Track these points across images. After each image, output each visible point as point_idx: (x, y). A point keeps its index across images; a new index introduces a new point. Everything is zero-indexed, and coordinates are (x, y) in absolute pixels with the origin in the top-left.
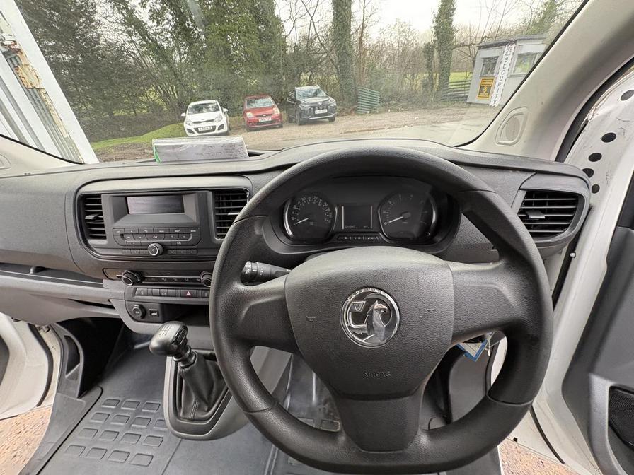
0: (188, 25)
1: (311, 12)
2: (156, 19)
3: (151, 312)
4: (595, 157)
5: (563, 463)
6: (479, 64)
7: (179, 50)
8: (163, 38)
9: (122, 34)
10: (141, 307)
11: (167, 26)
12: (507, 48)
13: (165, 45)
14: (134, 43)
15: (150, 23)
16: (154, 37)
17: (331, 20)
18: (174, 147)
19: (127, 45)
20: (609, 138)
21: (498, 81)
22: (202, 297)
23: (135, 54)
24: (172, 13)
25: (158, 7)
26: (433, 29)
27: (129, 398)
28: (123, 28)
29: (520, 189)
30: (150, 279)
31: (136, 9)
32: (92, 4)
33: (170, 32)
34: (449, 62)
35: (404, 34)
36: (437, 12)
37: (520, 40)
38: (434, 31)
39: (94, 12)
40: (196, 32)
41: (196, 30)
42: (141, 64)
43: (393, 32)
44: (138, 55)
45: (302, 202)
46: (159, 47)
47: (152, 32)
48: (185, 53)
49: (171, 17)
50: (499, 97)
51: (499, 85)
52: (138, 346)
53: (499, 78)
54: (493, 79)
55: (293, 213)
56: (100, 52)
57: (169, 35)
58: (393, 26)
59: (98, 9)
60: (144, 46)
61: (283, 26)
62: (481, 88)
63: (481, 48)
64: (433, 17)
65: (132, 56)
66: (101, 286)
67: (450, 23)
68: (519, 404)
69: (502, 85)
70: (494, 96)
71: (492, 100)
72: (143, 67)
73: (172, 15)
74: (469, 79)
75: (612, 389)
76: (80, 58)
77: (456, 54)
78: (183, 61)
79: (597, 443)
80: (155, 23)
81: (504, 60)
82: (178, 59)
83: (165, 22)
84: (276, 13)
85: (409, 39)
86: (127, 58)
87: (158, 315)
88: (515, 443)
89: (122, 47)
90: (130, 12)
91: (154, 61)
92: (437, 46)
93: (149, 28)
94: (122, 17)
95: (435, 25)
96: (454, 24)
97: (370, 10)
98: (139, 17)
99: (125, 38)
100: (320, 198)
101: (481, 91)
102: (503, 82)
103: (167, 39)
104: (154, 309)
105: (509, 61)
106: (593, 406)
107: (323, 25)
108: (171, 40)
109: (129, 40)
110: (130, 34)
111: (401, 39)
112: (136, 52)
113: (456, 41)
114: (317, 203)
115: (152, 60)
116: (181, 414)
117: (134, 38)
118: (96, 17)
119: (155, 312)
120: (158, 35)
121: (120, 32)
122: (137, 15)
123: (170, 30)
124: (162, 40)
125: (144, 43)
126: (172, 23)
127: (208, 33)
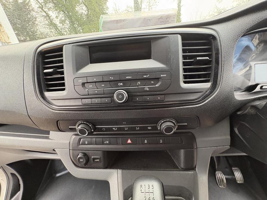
2: (62, 23)
3: (94, 159)
8: (64, 30)
10: (85, 155)
11: (66, 26)
15: (59, 25)
19: (49, 33)
22: (142, 144)
24: (69, 21)
25: (63, 19)
28: (48, 26)
30: (100, 130)
31: (54, 19)
32: (35, 17)
39: (36, 20)
47: (60, 28)
49: (68, 23)
52: (58, 175)
56: (37, 36)
59: (37, 19)
66: (47, 138)
76: (28, 38)
80: (62, 25)
83: (66, 25)
87: (100, 161)
89: (47, 34)
90: (51, 21)
94: (47, 22)
98: (55, 22)
99: (48, 30)
103: (66, 31)
104: (97, 156)
108: (68, 31)
109: (50, 31)
110: (50, 29)
117: (52, 31)
118: (36, 23)
119: (97, 159)
120: (62, 30)
121: (46, 28)
122: (54, 21)
123: (67, 28)
124: (64, 31)
125: (56, 32)
126: (69, 25)
127: (83, 29)
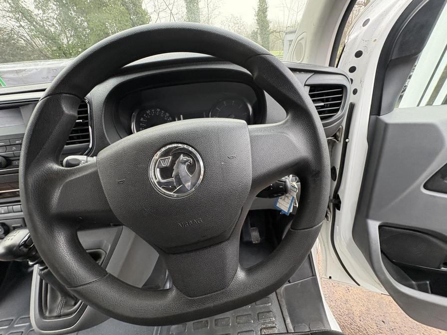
0: (72, 14)
1: (170, 7)
2: (41, 8)
4: (352, 69)
5: (359, 285)
6: (286, 44)
7: (66, 34)
9: (10, 20)
11: (52, 15)
13: (53, 30)
14: (23, 27)
15: (36, 12)
16: (41, 23)
17: (185, 13)
18: (17, 72)
19: (17, 29)
20: (359, 54)
23: (25, 37)
24: (55, 3)
26: (255, 21)
27: (21, 315)
28: (11, 15)
29: (305, 85)
33: (56, 19)
34: (269, 43)
35: (238, 25)
36: (257, 10)
38: (257, 22)
40: (79, 20)
41: (79, 18)
42: (32, 46)
43: (230, 24)
44: (28, 38)
45: (147, 114)
46: (47, 31)
47: (39, 19)
48: (71, 36)
49: (55, 7)
55: (141, 124)
57: (55, 21)
58: (229, 20)
60: (33, 30)
61: (150, 17)
63: (287, 33)
64: (254, 13)
65: (22, 39)
67: (266, 17)
68: (311, 227)
72: (34, 47)
73: (56, 5)
74: (281, 54)
75: (380, 227)
77: (272, 37)
78: (70, 42)
79: (376, 265)
80: (41, 11)
82: (65, 41)
83: (50, 11)
84: (144, 7)
85: (242, 29)
86: (18, 40)
88: (330, 280)
89: (12, 30)
91: (44, 42)
92: (259, 31)
93: (36, 15)
94: (8, 5)
95: (256, 18)
96: (268, 18)
97: (212, 6)
98: (24, 6)
99: (14, 23)
100: (161, 109)
103: (53, 25)
104: (17, 224)
106: (371, 240)
107: (180, 17)
108: (57, 25)
109: (18, 25)
110: (18, 20)
111: (236, 28)
112: (26, 35)
113: (270, 30)
114: (160, 114)
115: (41, 41)
116: (47, 314)
117: (23, 24)
119: (18, 227)
120: (44, 22)
121: (8, 18)
122: (22, 4)
123: (55, 17)
124: (49, 25)
125: (32, 27)
126: (56, 12)
127: (89, 20)
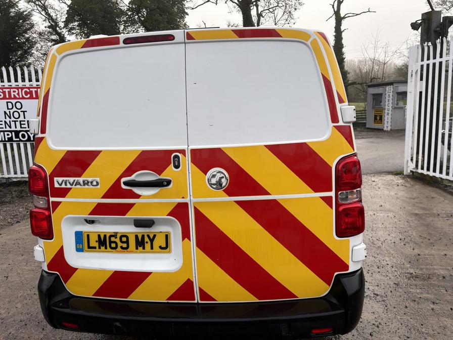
6: (370, 98)
12: (388, 88)
21: (386, 111)
37: (395, 82)
50: (389, 124)
51: (388, 114)
53: (386, 109)
54: (383, 109)
62: (376, 117)
63: (370, 86)
69: (390, 114)
70: (386, 122)
71: (385, 126)
81: (387, 96)
101: (375, 119)
102: (390, 112)
105: (391, 97)
113: (349, 80)
